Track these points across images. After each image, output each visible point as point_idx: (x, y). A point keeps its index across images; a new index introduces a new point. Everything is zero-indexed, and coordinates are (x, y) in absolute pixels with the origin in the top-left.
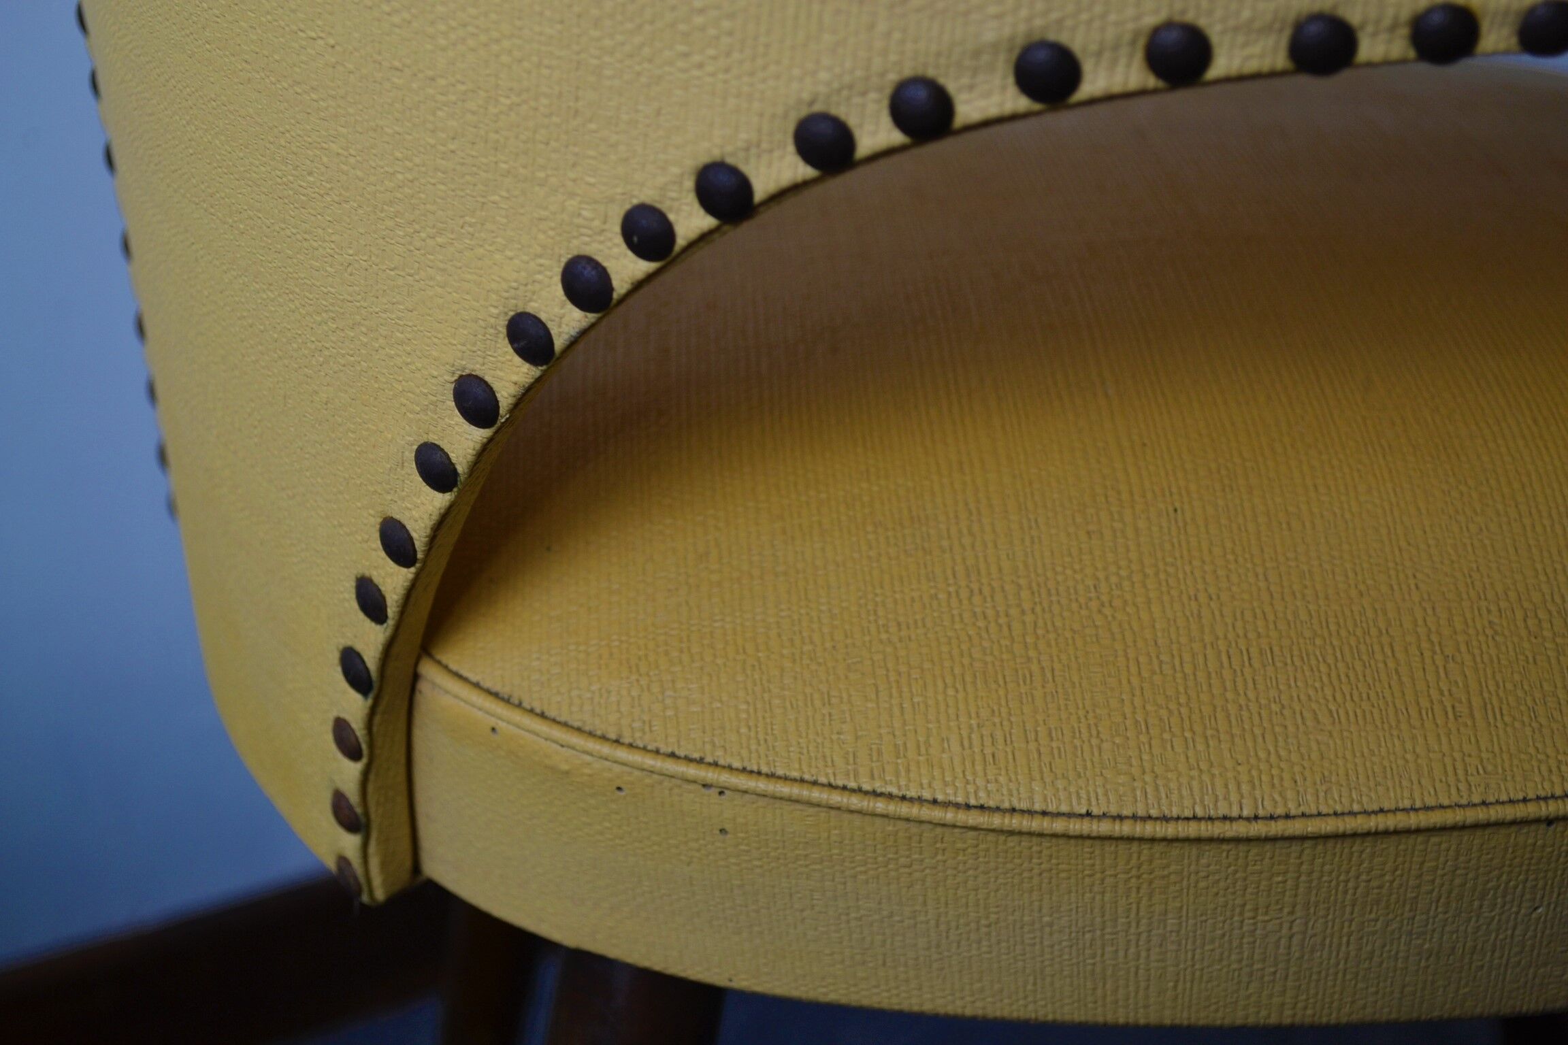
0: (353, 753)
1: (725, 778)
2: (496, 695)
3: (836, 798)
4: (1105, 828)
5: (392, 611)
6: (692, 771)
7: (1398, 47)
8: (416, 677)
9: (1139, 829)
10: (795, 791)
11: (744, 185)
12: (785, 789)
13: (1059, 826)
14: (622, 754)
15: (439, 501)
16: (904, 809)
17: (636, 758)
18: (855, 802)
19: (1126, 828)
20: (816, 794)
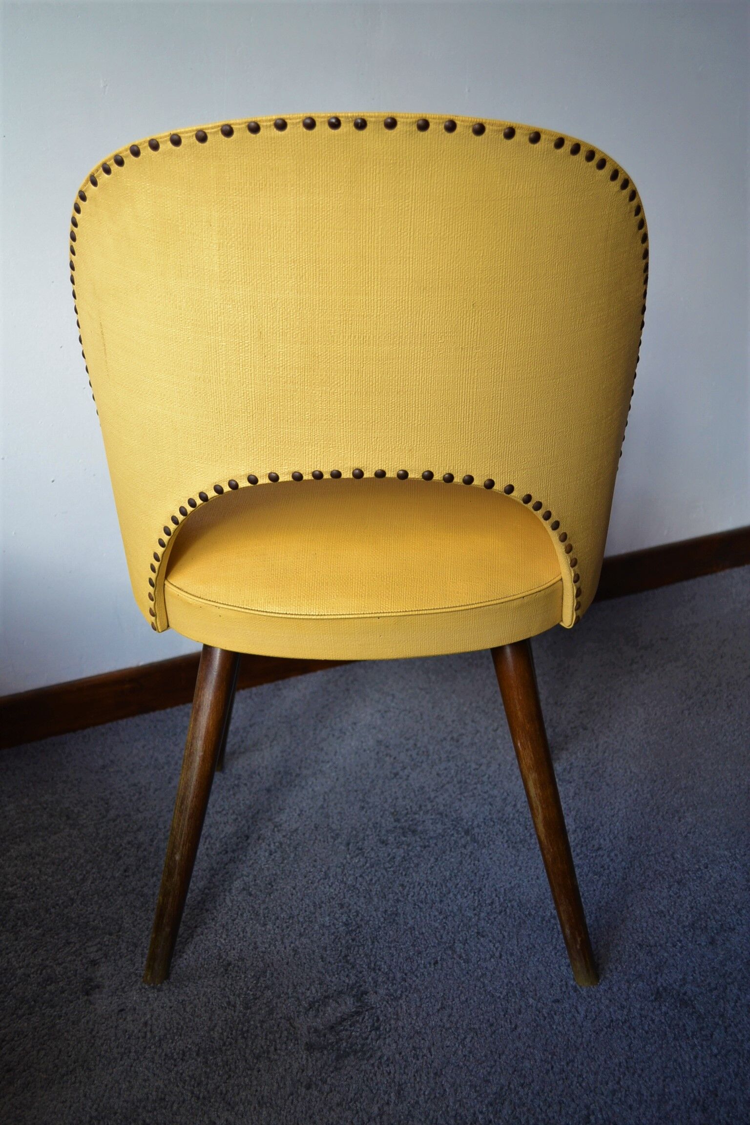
0: (152, 600)
1: (218, 605)
2: (179, 588)
3: (239, 609)
4: (289, 616)
5: (157, 570)
6: (213, 603)
7: (311, 477)
8: (164, 584)
9: (296, 617)
10: (232, 608)
11: (207, 497)
12: (230, 607)
13: (281, 616)
14: (200, 600)
15: (163, 549)
16: (252, 612)
17: (203, 601)
18: (243, 610)
19: (293, 616)
20: (236, 608)
